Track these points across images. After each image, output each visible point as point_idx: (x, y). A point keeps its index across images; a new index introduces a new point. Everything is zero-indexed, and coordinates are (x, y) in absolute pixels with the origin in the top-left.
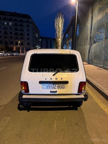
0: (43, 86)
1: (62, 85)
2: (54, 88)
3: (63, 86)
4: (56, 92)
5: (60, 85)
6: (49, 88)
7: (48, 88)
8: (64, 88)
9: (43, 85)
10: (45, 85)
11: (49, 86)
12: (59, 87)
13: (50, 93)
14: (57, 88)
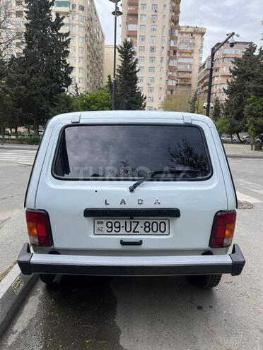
0: (97, 226)
1: (159, 222)
2: (132, 232)
3: (162, 225)
4: (140, 243)
5: (151, 222)
6: (117, 230)
7: (113, 232)
8: (166, 232)
9: (98, 223)
10: (105, 222)
11: (117, 225)
12: (148, 229)
13: (119, 247)
14: (142, 231)
